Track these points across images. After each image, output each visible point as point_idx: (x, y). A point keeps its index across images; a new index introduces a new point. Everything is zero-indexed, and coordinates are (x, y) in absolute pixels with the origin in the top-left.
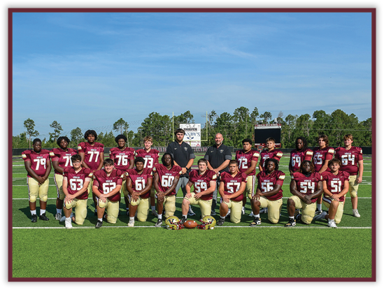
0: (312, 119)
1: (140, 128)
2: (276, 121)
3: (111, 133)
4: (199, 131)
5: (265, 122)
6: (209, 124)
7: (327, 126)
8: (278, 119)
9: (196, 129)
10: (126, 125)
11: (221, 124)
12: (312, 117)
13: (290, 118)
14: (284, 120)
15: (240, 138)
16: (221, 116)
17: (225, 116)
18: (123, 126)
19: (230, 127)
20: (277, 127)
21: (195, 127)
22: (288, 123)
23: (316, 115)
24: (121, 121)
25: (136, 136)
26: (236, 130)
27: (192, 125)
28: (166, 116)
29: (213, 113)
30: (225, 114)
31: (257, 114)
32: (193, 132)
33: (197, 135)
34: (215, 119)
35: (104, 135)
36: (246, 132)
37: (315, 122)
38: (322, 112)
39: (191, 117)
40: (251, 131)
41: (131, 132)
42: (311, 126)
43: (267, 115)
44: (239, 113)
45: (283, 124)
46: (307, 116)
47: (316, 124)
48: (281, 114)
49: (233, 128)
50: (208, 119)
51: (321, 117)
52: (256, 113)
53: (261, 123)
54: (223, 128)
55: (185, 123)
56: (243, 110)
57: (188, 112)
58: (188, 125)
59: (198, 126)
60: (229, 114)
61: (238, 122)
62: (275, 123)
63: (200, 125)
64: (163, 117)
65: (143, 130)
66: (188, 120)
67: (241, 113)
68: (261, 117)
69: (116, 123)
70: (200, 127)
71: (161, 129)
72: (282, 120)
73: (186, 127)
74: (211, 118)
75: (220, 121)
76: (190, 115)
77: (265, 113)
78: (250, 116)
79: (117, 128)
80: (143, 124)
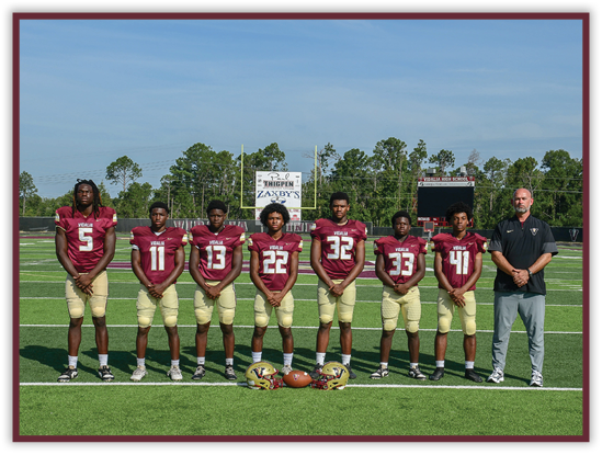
0: (540, 168)
1: (166, 177)
2: (464, 170)
4: (298, 188)
5: (440, 174)
6: (319, 173)
7: (572, 185)
8: (468, 166)
9: (291, 184)
10: (136, 171)
11: (344, 174)
12: (540, 164)
13: (493, 164)
14: (481, 169)
15: (385, 205)
16: (346, 156)
17: (353, 157)
18: (129, 172)
19: (364, 181)
20: (465, 184)
21: (290, 179)
22: (488, 175)
23: (550, 159)
24: (123, 162)
25: (157, 195)
26: (378, 188)
27: (282, 175)
28: (224, 154)
29: (329, 149)
30: (354, 152)
31: (423, 155)
32: (283, 189)
33: (292, 195)
34: (332, 162)
36: (399, 192)
37: (547, 174)
38: (562, 155)
39: (280, 156)
40: (409, 190)
41: (147, 186)
42: (539, 183)
43: (445, 157)
44: (386, 152)
45: (479, 177)
46: (530, 162)
47: (548, 180)
48: (474, 156)
49: (372, 183)
50: (316, 163)
51: (560, 165)
52: (420, 152)
53: (431, 175)
54: (349, 183)
55: (267, 168)
56: (393, 145)
57: (273, 146)
58: (274, 175)
59: (296, 178)
60: (363, 153)
61: (382, 169)
62: (462, 175)
63: (299, 174)
64: (219, 156)
65: (174, 183)
66: (274, 162)
67: (390, 150)
68: (431, 161)
69: (113, 164)
70: (300, 179)
71: (212, 181)
72: (476, 169)
73: (269, 179)
74: (323, 160)
75: (344, 167)
76: (277, 153)
77: (442, 152)
78: (408, 158)
79: (115, 178)
80: (174, 168)
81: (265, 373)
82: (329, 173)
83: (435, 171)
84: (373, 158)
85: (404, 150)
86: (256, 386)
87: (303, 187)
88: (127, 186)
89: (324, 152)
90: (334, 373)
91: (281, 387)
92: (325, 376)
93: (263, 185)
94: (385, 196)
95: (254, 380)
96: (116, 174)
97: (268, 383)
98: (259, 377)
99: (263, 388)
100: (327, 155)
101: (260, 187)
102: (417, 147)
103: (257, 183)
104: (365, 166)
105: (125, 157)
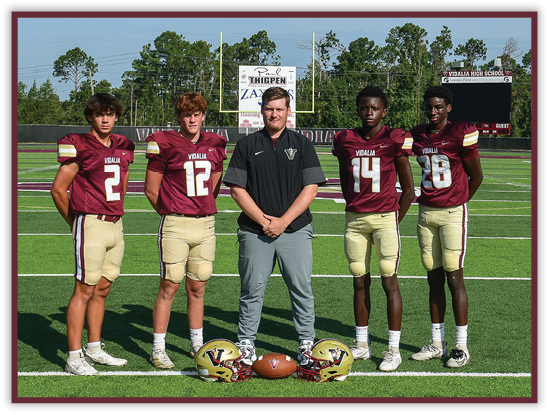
1: (129, 73)
2: (498, 63)
3: (48, 85)
4: (291, 86)
5: (469, 68)
6: (319, 69)
8: (504, 58)
9: (283, 81)
10: (91, 65)
11: (351, 67)
14: (519, 62)
16: (352, 46)
17: (360, 49)
18: (82, 68)
19: (374, 77)
20: (500, 79)
21: (282, 75)
22: (528, 70)
24: (75, 56)
26: (392, 86)
27: (272, 70)
28: (201, 44)
29: (331, 38)
30: (362, 42)
31: (448, 44)
34: (334, 54)
35: (27, 90)
39: (270, 47)
41: (105, 84)
43: (475, 47)
44: (401, 41)
45: (517, 71)
48: (510, 46)
49: (384, 79)
50: (315, 56)
52: (444, 41)
53: (458, 69)
54: (357, 79)
55: (253, 63)
56: (410, 33)
57: (261, 35)
58: (261, 69)
59: (289, 73)
60: (372, 43)
61: (397, 63)
62: (497, 69)
63: (294, 69)
64: (193, 47)
65: (138, 81)
66: (262, 55)
67: (406, 39)
68: (458, 52)
69: (62, 58)
70: (294, 74)
71: (186, 78)
72: (513, 62)
73: (256, 75)
74: (324, 51)
75: (349, 60)
76: (266, 43)
77: (470, 41)
78: (429, 50)
79: (64, 74)
80: (137, 62)
81: (225, 357)
82: (331, 68)
83: (462, 66)
84: (385, 49)
85: (424, 39)
86: (210, 376)
87: (298, 84)
88: (79, 84)
89: (324, 42)
90: (330, 357)
91: (250, 377)
92: (316, 362)
93: (249, 81)
94: (400, 96)
95: (208, 368)
96: (66, 70)
97: (228, 372)
98: (215, 364)
99: (220, 380)
100: (328, 45)
101: (244, 84)
102: (439, 35)
103: (241, 79)
104: (375, 59)
105: (77, 49)
